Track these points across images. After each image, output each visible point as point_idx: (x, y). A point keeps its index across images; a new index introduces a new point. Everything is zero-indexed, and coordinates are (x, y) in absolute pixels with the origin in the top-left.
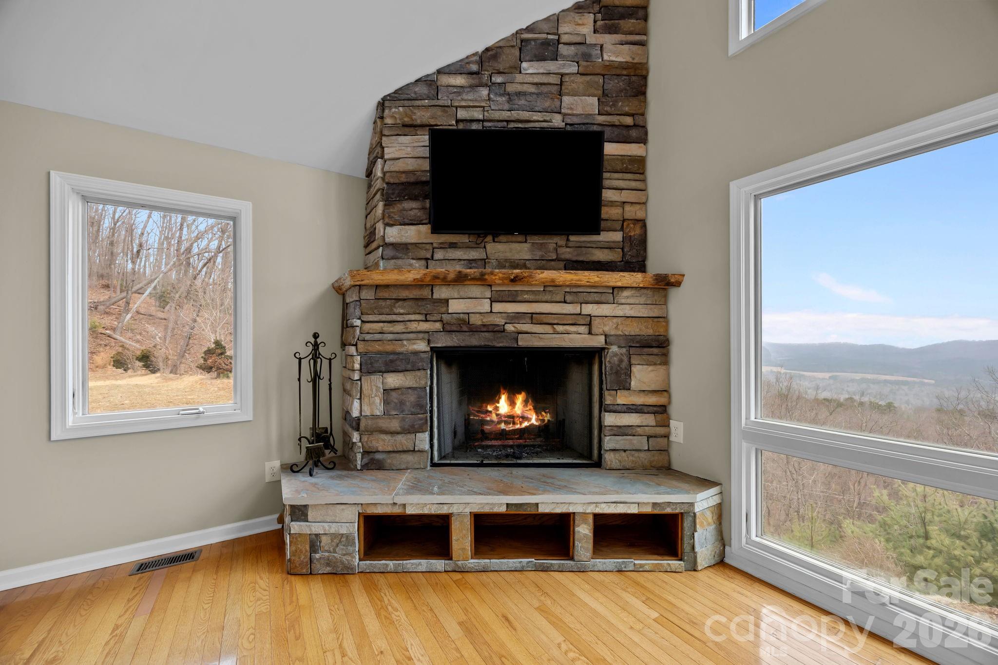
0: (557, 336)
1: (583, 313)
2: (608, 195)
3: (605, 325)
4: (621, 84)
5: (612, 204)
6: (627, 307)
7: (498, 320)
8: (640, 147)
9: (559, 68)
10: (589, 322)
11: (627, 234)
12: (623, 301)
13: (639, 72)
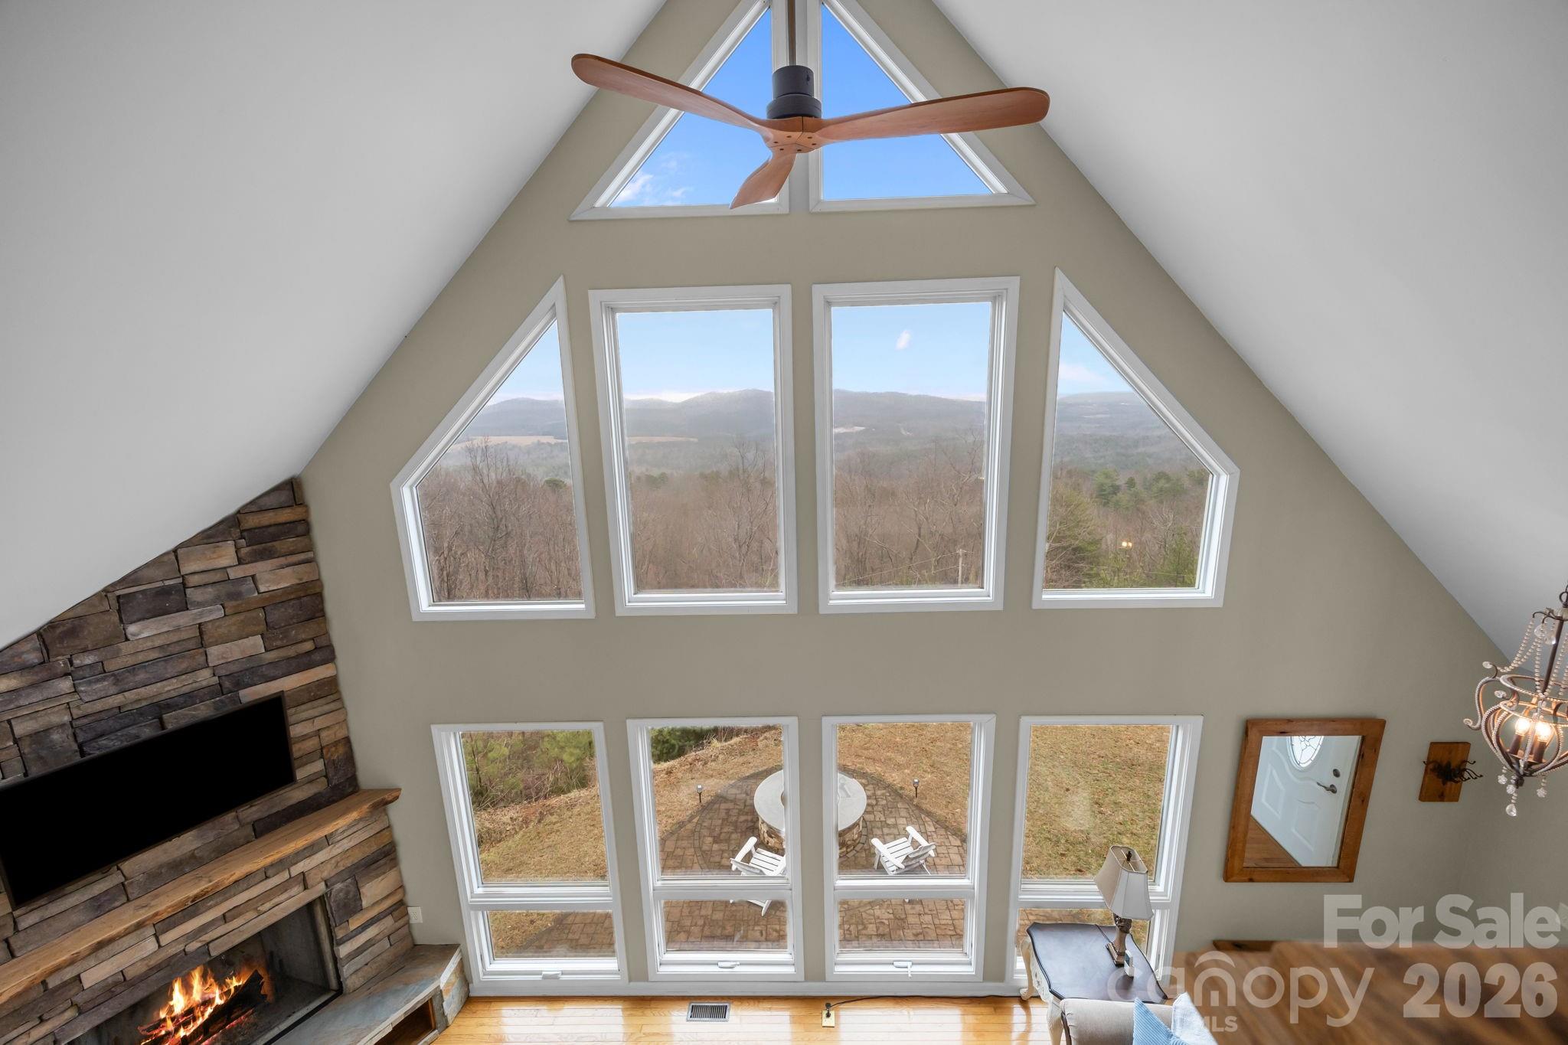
0: (265, 915)
1: (292, 876)
2: (295, 731)
3: (322, 872)
4: (290, 611)
5: (305, 738)
6: (345, 841)
7: (174, 949)
8: (328, 668)
9: (195, 619)
10: (304, 880)
11: (329, 758)
12: (339, 838)
13: (312, 591)
